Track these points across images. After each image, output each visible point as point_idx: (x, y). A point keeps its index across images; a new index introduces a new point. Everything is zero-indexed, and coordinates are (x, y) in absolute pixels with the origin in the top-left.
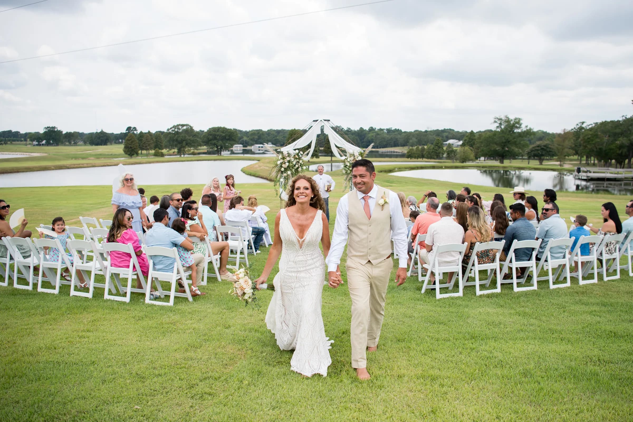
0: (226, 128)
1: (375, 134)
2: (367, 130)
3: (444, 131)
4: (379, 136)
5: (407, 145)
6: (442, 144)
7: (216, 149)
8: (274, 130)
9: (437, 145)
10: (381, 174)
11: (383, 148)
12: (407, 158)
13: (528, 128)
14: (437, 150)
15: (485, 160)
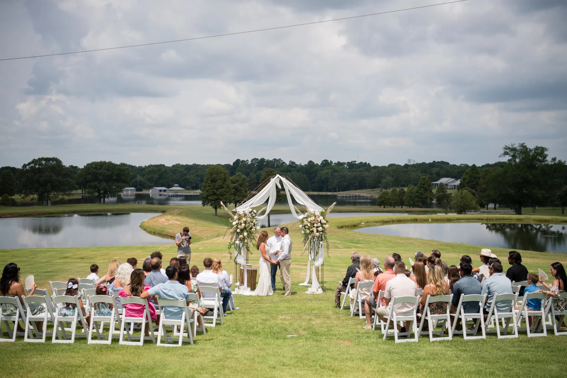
0: (112, 164)
1: (330, 170)
2: (320, 164)
3: (434, 165)
4: (336, 174)
5: (378, 187)
6: (430, 185)
7: (97, 194)
8: (182, 165)
9: (422, 187)
10: (341, 230)
11: (343, 190)
12: (378, 205)
13: (557, 161)
14: (422, 194)
15: (495, 208)
